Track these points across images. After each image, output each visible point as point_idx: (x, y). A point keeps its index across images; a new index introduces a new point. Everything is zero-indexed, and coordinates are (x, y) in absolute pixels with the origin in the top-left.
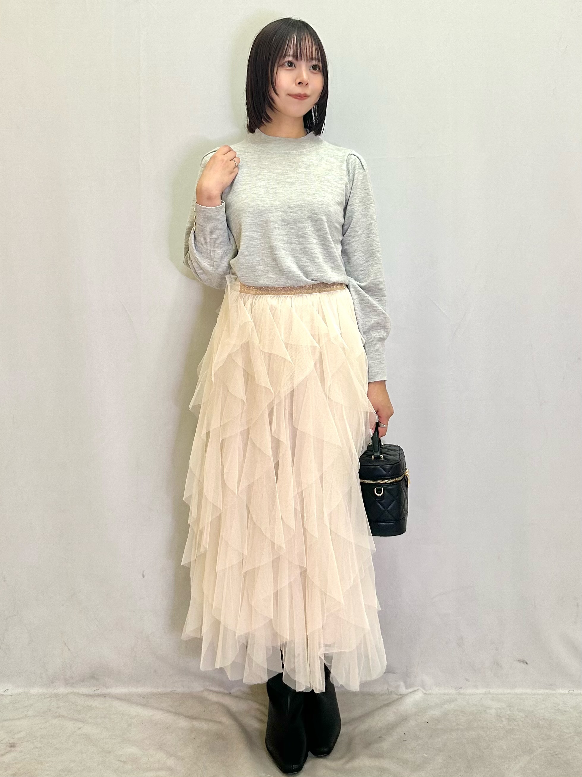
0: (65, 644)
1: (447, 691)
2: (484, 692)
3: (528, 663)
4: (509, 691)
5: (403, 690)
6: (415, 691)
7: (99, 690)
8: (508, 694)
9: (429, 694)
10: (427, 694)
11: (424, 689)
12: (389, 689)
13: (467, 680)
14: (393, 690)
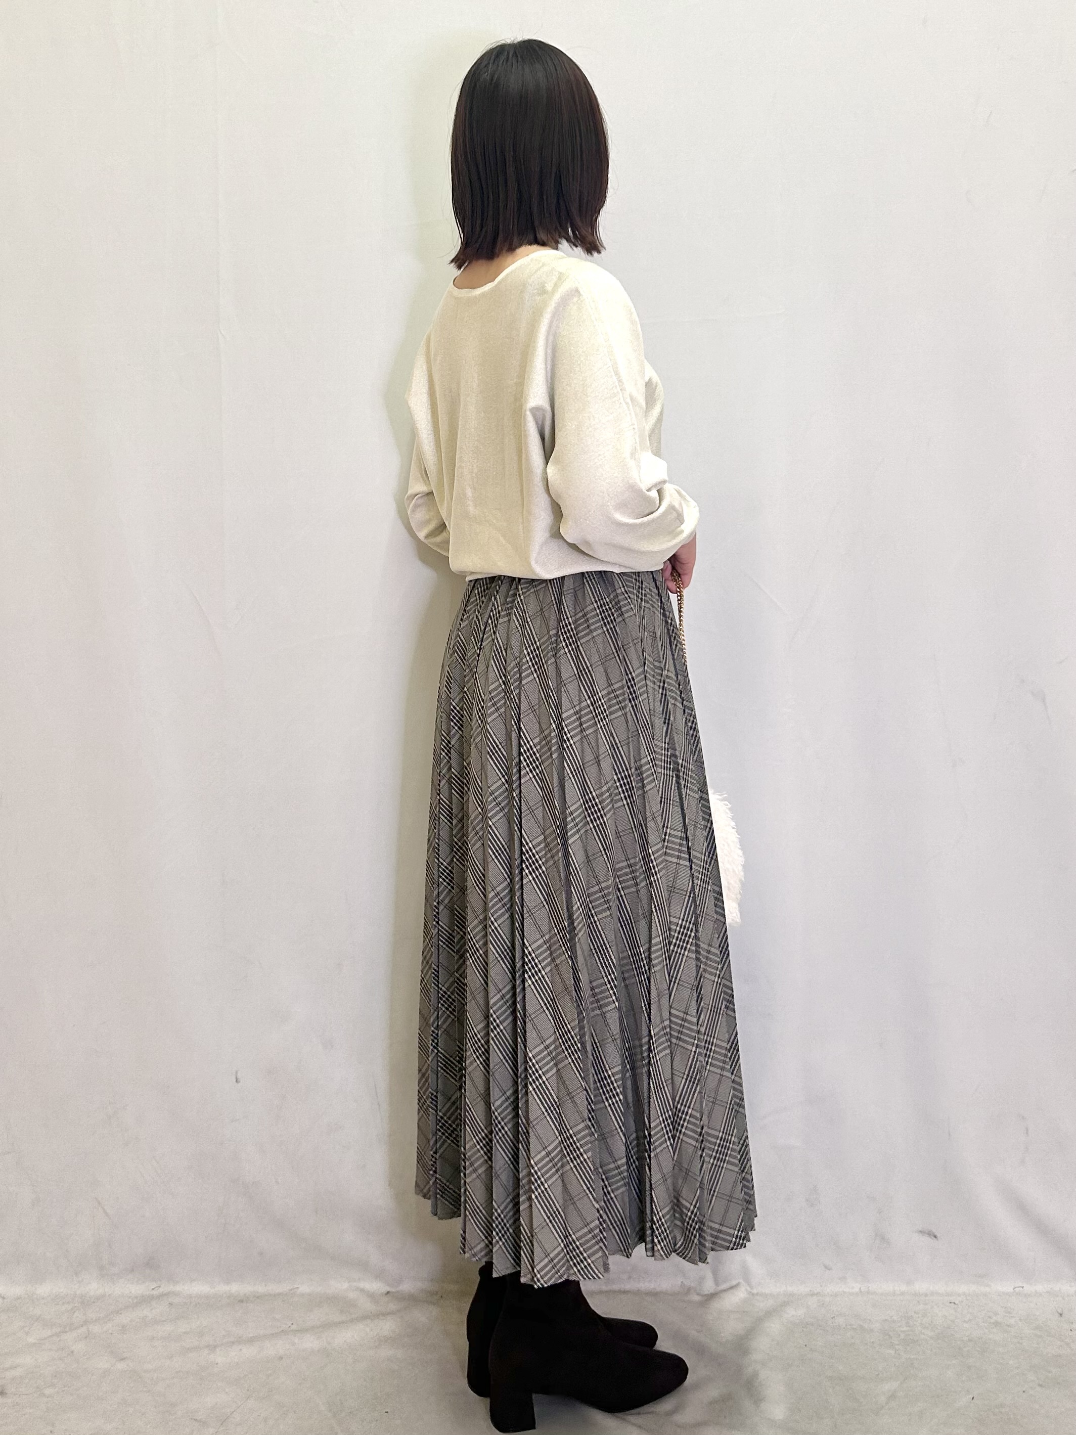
0: (99, 1203)
1: (790, 1289)
2: (856, 1290)
3: (938, 1235)
4: (904, 1288)
5: (709, 1286)
6: (732, 1288)
7: (160, 1289)
8: (902, 1294)
9: (757, 1294)
10: (753, 1294)
11: (749, 1284)
12: (684, 1282)
13: (827, 1268)
14: (692, 1285)
